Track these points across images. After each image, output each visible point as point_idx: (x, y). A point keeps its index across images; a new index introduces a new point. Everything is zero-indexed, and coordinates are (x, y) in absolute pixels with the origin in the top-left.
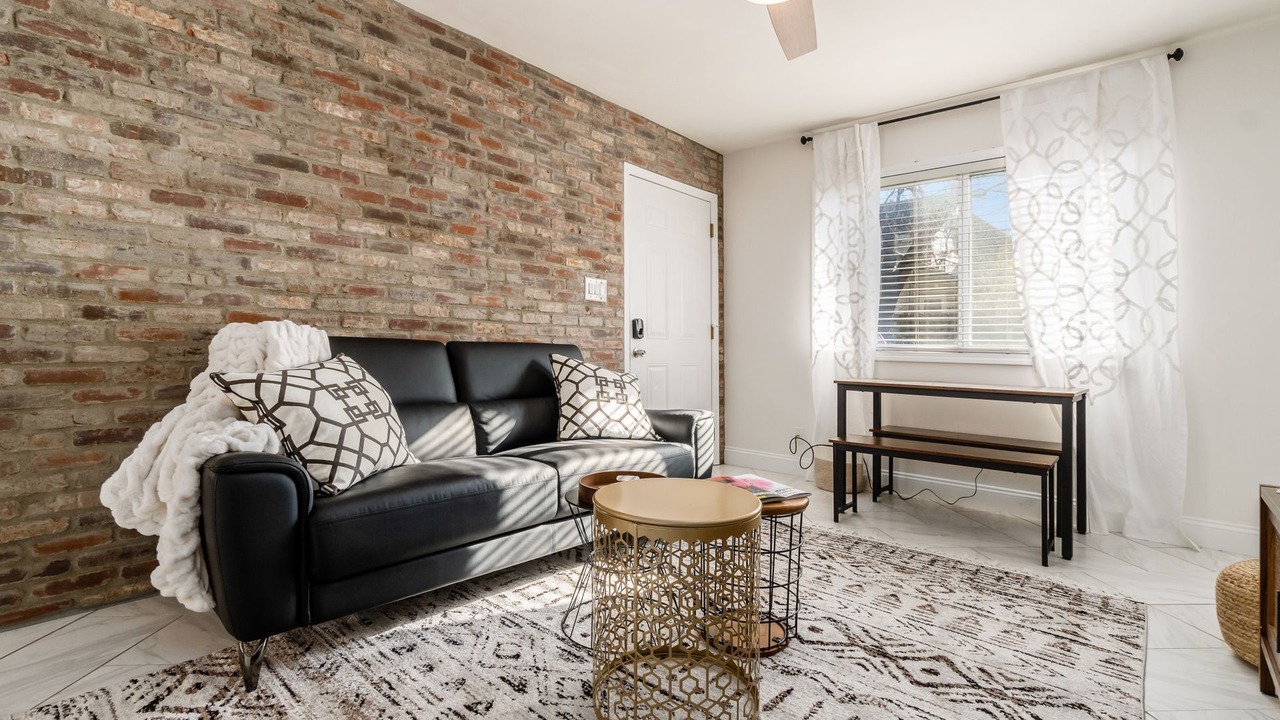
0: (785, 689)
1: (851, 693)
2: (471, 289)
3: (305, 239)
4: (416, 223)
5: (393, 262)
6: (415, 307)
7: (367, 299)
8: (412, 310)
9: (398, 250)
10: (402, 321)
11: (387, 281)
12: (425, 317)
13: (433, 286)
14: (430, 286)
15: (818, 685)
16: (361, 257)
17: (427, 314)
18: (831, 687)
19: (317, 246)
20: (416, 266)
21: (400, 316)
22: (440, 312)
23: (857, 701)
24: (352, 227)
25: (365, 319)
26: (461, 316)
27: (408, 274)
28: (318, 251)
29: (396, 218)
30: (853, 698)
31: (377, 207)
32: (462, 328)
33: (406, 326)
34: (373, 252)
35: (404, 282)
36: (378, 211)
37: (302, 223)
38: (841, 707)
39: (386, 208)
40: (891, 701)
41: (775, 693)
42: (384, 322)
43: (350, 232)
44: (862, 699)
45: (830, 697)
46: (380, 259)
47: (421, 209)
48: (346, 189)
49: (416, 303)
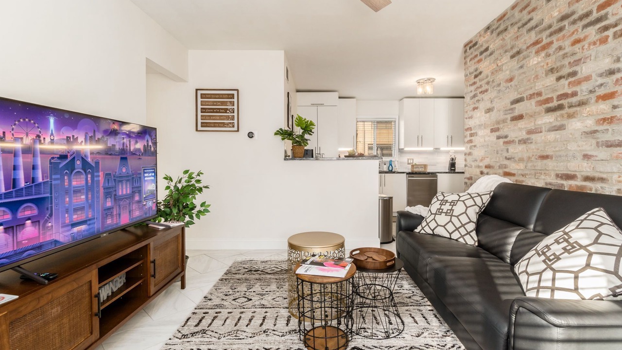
0: (289, 325)
1: (266, 334)
2: (611, 146)
3: (523, 135)
4: (570, 106)
5: (558, 136)
6: (569, 164)
7: (545, 161)
8: (567, 167)
9: (561, 128)
10: (561, 174)
11: (554, 150)
12: (576, 171)
13: (581, 148)
14: (579, 149)
15: (279, 331)
16: (543, 138)
17: (577, 169)
18: (275, 332)
19: (528, 136)
20: (571, 136)
21: (561, 171)
22: (585, 168)
23: (263, 331)
24: (540, 122)
25: (544, 174)
26: (602, 170)
27: (565, 143)
28: (528, 139)
29: (560, 107)
30: (264, 332)
31: (551, 105)
32: (602, 180)
33: (564, 177)
34: (548, 133)
35: (563, 149)
36: (550, 107)
37: (522, 127)
38: (267, 328)
39: (555, 103)
40: (250, 337)
41: (291, 322)
42: (553, 174)
43: (539, 125)
44: (261, 333)
45: (272, 329)
46: (552, 136)
47: (574, 94)
48: (538, 102)
49: (569, 161)
